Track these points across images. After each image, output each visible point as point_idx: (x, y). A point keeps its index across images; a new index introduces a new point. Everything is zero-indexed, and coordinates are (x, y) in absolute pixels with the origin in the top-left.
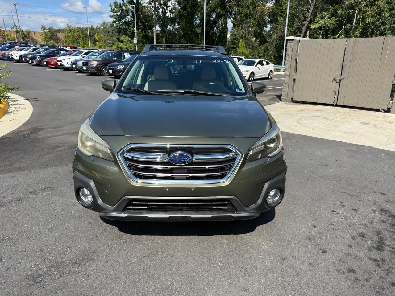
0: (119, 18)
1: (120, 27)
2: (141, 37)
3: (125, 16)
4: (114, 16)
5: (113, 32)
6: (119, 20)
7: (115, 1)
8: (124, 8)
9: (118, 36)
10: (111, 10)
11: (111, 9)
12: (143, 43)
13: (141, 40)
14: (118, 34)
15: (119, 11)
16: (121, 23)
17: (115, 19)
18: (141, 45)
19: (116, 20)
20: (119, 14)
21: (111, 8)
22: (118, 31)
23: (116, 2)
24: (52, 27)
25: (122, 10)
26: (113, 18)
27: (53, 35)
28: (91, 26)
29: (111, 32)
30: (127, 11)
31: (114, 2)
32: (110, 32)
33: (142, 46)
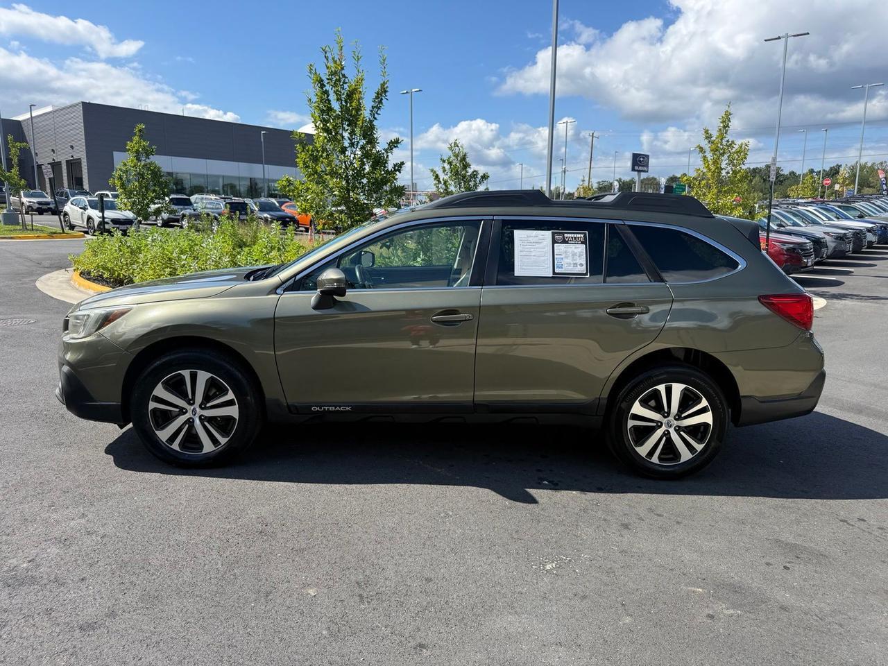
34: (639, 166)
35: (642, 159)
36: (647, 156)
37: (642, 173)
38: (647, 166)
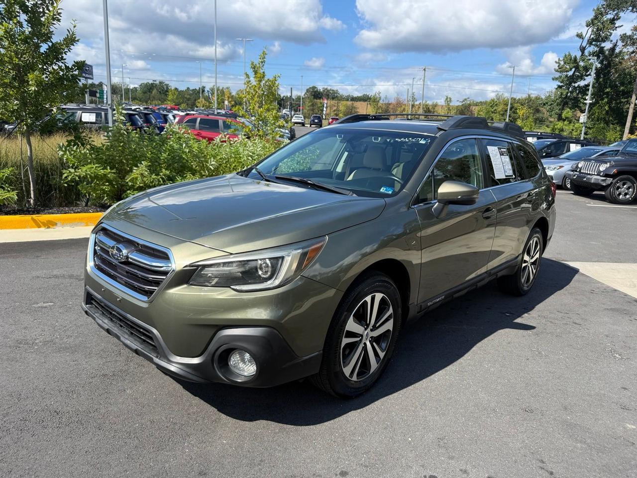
0: (568, 80)
1: (567, 96)
2: (604, 112)
3: (581, 78)
4: (560, 77)
5: (552, 104)
6: (567, 84)
7: (567, 54)
8: (582, 64)
9: (560, 110)
10: (557, 68)
11: (559, 66)
12: (606, 123)
13: (603, 117)
14: (561, 107)
15: (571, 69)
16: (570, 89)
17: (561, 82)
18: (602, 125)
19: (562, 84)
20: (570, 73)
21: (557, 65)
22: (562, 102)
23: (570, 55)
24: (468, 98)
25: (577, 67)
26: (557, 81)
27: (466, 110)
28: (527, 95)
29: (549, 104)
30: (586, 69)
31: (566, 56)
32: (547, 103)
33: (603, 128)
34: (86, 73)
35: (87, 68)
36: (91, 66)
37: (89, 80)
38: (92, 74)
